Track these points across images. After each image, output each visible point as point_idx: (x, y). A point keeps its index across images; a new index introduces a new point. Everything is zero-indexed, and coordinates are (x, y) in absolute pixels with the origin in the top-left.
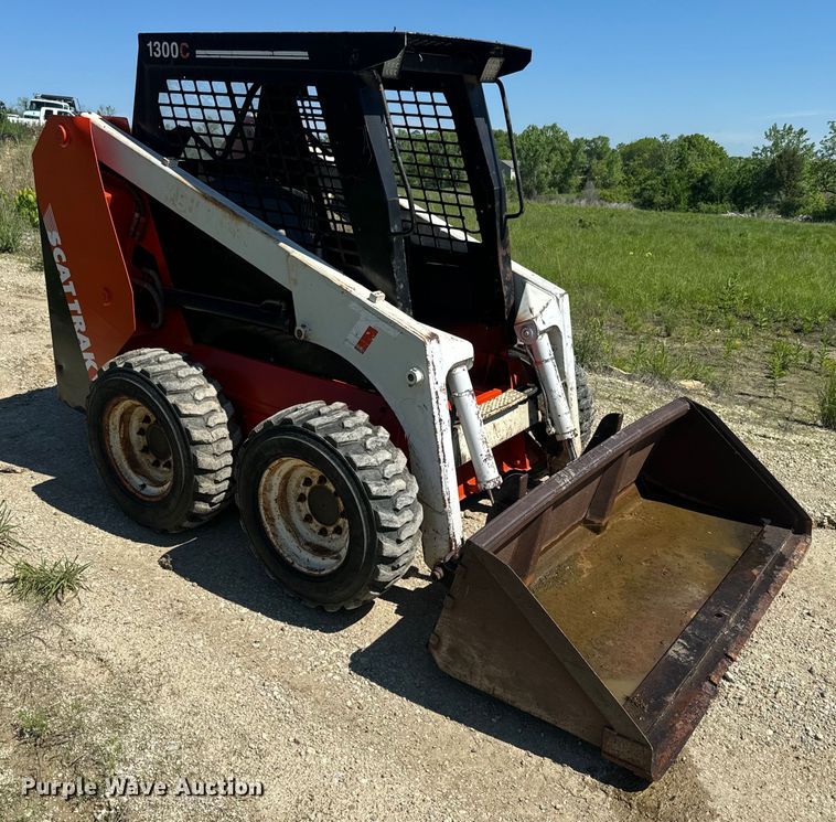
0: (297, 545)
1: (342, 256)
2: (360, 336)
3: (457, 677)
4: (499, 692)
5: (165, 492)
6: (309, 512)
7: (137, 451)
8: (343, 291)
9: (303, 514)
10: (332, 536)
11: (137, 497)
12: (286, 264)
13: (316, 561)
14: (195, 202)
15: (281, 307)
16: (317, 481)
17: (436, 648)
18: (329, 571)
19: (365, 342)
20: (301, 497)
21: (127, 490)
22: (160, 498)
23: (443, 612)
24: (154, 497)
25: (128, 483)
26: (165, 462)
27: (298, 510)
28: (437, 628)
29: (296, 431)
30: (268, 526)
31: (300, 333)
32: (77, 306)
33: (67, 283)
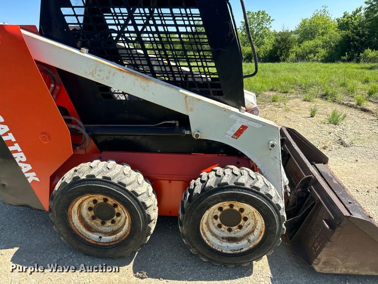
0: (219, 241)
1: (211, 91)
2: (235, 131)
3: (328, 272)
4: (351, 271)
5: (121, 238)
6: (220, 223)
7: (88, 220)
8: (225, 110)
9: (216, 225)
10: (236, 231)
11: (99, 245)
12: (185, 101)
13: (234, 245)
14: (112, 73)
15: (176, 124)
16: (228, 207)
17: (316, 264)
18: (247, 249)
19: (239, 133)
20: (216, 217)
21: (90, 243)
22: (118, 242)
23: (324, 249)
24: (112, 242)
25: (89, 239)
26: (111, 221)
27: (214, 224)
28: (319, 256)
29: (231, 188)
30: (204, 238)
31: (197, 135)
32: (17, 147)
33: (6, 134)
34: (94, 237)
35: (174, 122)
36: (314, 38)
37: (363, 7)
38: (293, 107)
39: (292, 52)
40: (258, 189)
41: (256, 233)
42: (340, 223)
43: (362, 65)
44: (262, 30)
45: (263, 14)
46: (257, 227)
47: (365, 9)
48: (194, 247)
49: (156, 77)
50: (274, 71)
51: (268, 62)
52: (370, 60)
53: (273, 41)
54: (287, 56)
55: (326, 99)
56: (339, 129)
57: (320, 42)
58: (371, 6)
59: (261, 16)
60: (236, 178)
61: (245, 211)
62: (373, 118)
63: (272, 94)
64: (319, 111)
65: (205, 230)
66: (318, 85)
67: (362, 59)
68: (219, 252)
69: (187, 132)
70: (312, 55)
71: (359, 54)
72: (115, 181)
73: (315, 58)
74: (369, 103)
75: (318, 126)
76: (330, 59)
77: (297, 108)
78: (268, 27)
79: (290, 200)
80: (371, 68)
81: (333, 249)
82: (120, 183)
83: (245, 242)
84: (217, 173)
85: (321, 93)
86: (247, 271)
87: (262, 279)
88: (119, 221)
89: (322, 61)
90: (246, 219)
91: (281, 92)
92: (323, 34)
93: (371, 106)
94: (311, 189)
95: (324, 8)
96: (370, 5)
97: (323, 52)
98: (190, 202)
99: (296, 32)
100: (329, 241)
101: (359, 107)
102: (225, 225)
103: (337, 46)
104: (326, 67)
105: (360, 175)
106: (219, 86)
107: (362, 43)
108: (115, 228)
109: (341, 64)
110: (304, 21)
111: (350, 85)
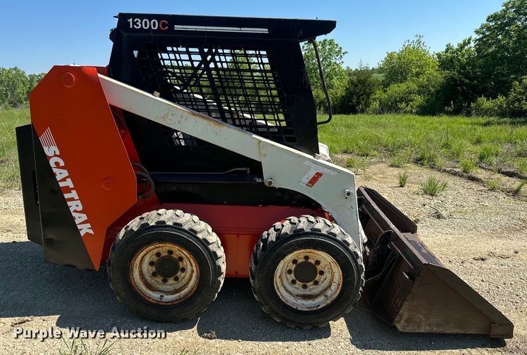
0: (294, 298)
2: (310, 178)
3: (411, 331)
4: (435, 329)
5: (186, 295)
6: (294, 278)
7: (148, 277)
8: (300, 156)
9: (290, 280)
10: (311, 287)
11: (161, 305)
12: (258, 146)
13: (310, 303)
14: (185, 117)
15: (247, 171)
16: (303, 260)
17: (398, 322)
18: (324, 305)
19: (313, 181)
20: (290, 272)
21: (151, 303)
22: (182, 300)
23: (406, 303)
24: (176, 301)
25: (150, 298)
26: (173, 278)
27: (287, 279)
28: (401, 311)
29: (307, 234)
30: (278, 292)
31: (270, 183)
32: (74, 194)
33: (64, 180)
34: (155, 296)
35: (245, 169)
36: (406, 80)
37: (473, 38)
38: (375, 174)
39: (375, 99)
40: (335, 235)
41: (333, 287)
42: (420, 272)
43: (474, 119)
44: (330, 67)
45: (330, 44)
46: (335, 280)
47: (476, 41)
48: (267, 304)
49: (227, 122)
50: (348, 126)
51: (339, 113)
52: (486, 112)
53: (346, 84)
54: (367, 105)
55: (422, 165)
56: (436, 201)
57: (414, 86)
58: (482, 38)
59: (328, 47)
60: (312, 225)
61: (321, 264)
62: (483, 188)
63: (345, 157)
64: (411, 178)
65: (279, 284)
66: (413, 146)
67: (474, 111)
68: (293, 309)
69: (258, 180)
70: (404, 105)
71: (469, 104)
72: (186, 227)
73: (409, 108)
74: (479, 170)
75: (409, 197)
76: (428, 110)
77: (381, 176)
78: (338, 62)
79: (370, 260)
80: (485, 125)
81: (415, 303)
82: (191, 230)
83: (321, 299)
84: (292, 221)
85: (414, 156)
86: (325, 332)
87: (342, 340)
88: (183, 278)
89: (417, 113)
90: (322, 273)
91: (358, 155)
92: (418, 74)
93: (481, 174)
94: (392, 246)
95: (418, 38)
96: (481, 36)
97: (419, 100)
98: (264, 251)
99: (380, 70)
100: (410, 293)
101: (465, 174)
102: (300, 281)
103: (438, 92)
104: (424, 122)
105: (455, 247)
106: (291, 132)
107: (473, 88)
108: (179, 286)
109: (445, 119)
110: (391, 56)
111: (455, 146)
